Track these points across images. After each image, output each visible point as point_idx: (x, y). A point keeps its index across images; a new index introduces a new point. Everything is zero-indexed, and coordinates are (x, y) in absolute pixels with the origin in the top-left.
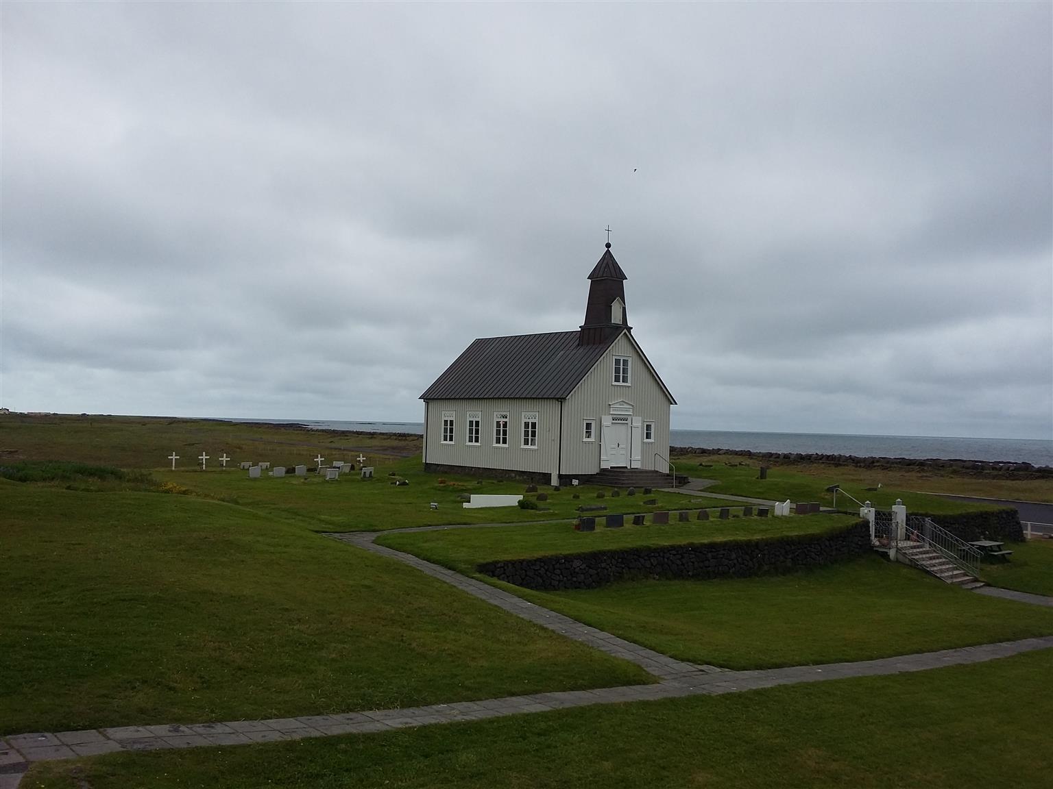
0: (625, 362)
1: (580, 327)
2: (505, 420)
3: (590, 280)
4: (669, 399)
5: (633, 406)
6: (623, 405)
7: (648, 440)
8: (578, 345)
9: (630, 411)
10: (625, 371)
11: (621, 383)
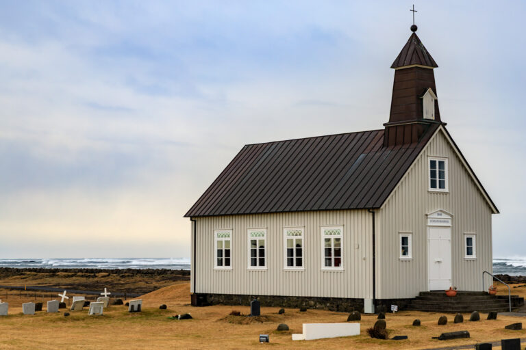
0: (442, 164)
1: (384, 125)
2: (298, 237)
3: (394, 70)
4: (490, 208)
5: (452, 216)
6: (441, 215)
7: (470, 257)
8: (383, 145)
9: (448, 222)
10: (442, 175)
11: (438, 189)
